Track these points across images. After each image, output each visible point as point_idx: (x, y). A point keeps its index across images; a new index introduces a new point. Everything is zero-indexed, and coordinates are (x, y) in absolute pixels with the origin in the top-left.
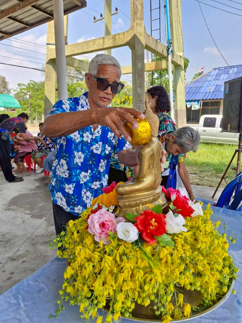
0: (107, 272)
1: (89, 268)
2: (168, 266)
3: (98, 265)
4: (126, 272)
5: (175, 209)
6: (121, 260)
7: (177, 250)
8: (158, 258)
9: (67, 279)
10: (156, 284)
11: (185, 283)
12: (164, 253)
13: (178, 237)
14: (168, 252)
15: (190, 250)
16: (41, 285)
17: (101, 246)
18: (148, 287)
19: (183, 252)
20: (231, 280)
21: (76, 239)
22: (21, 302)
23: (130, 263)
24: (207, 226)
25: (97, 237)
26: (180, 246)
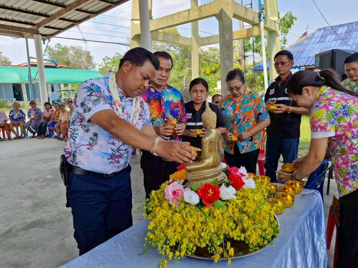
0: (177, 224)
1: (165, 221)
2: (219, 221)
3: (171, 220)
4: (189, 223)
5: (229, 182)
6: (186, 217)
7: (228, 212)
8: (213, 216)
9: (150, 230)
10: (210, 233)
11: (233, 235)
12: (217, 212)
13: (230, 203)
14: (220, 212)
15: (238, 212)
16: (132, 236)
17: (174, 208)
18: (204, 234)
19: (232, 213)
20: (273, 237)
21: (157, 204)
22: (119, 246)
23: (193, 219)
24: (255, 196)
25: (171, 201)
26: (230, 209)
